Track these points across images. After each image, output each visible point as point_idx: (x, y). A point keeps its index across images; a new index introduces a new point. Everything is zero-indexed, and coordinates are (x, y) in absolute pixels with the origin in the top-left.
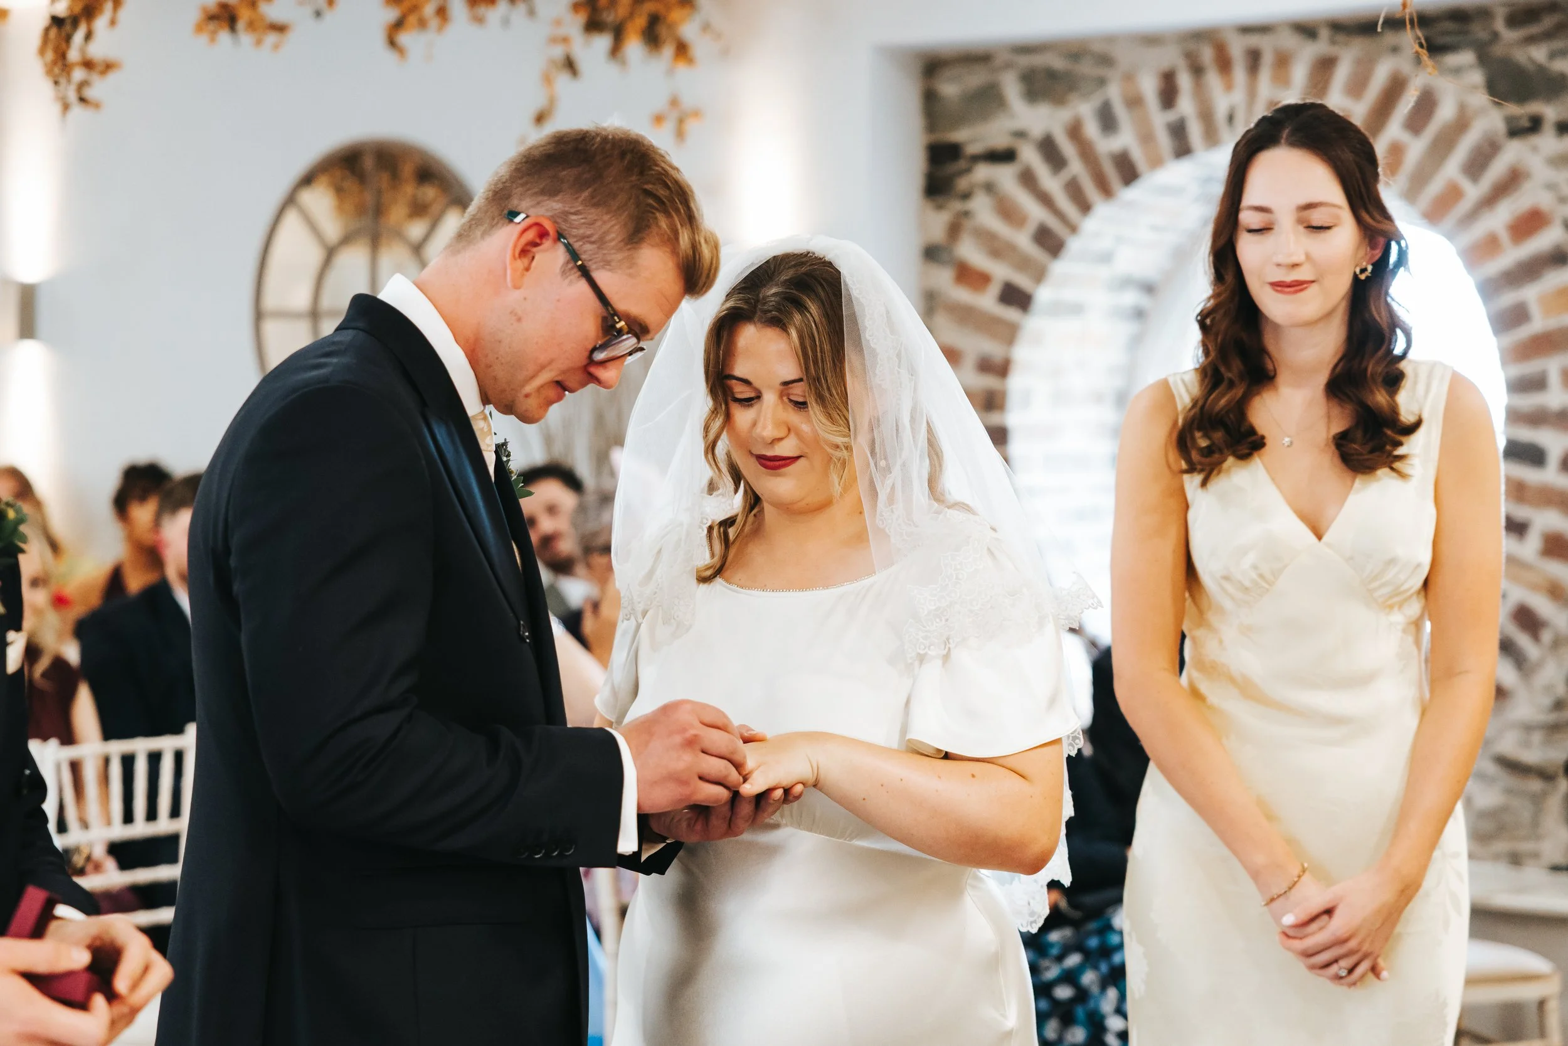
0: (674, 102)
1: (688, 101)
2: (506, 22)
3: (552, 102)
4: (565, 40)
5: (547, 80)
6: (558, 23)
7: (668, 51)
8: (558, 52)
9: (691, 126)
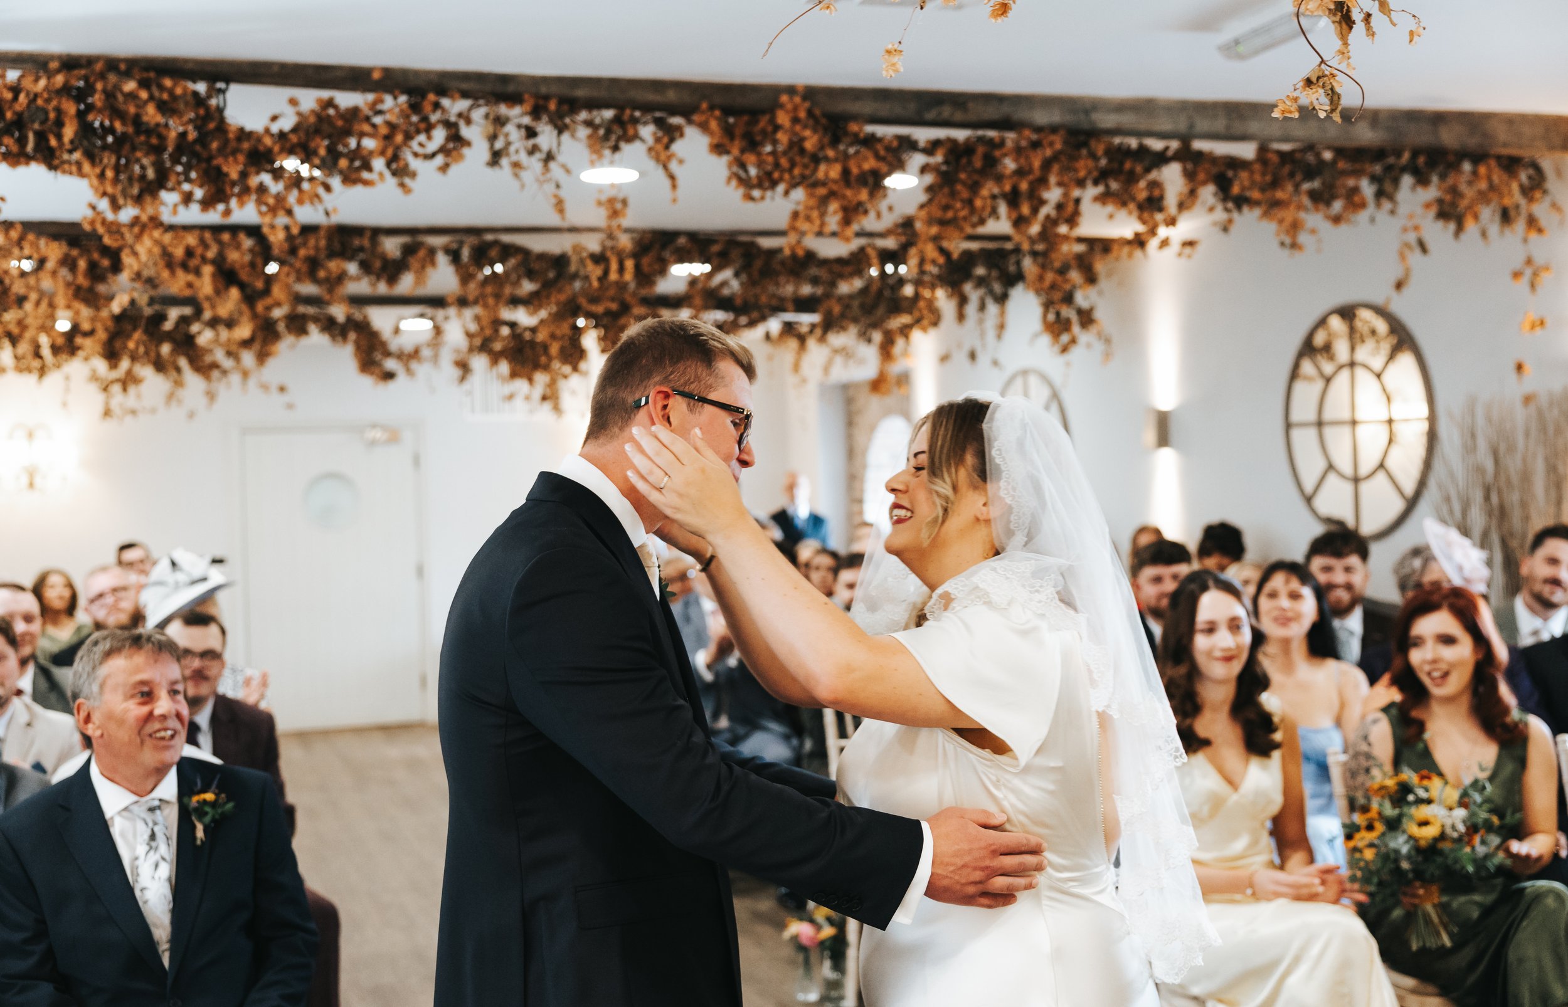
0: (1529, 261)
1: (1539, 259)
2: (1372, 220)
3: (1407, 273)
4: (1416, 228)
5: (1402, 257)
6: (1411, 216)
7: (1520, 225)
8: (1412, 237)
9: (1545, 278)
